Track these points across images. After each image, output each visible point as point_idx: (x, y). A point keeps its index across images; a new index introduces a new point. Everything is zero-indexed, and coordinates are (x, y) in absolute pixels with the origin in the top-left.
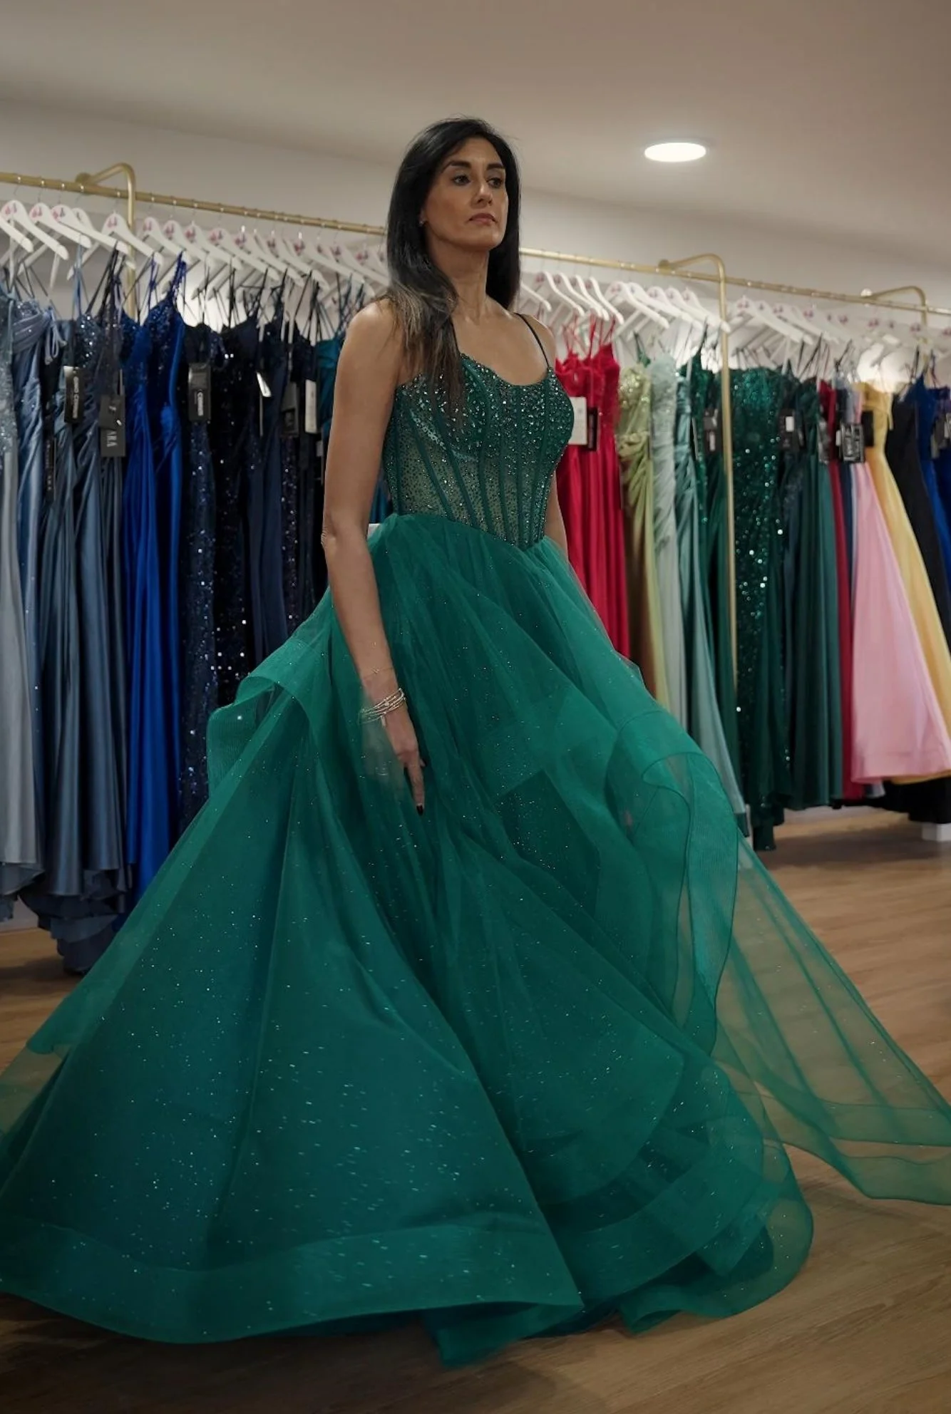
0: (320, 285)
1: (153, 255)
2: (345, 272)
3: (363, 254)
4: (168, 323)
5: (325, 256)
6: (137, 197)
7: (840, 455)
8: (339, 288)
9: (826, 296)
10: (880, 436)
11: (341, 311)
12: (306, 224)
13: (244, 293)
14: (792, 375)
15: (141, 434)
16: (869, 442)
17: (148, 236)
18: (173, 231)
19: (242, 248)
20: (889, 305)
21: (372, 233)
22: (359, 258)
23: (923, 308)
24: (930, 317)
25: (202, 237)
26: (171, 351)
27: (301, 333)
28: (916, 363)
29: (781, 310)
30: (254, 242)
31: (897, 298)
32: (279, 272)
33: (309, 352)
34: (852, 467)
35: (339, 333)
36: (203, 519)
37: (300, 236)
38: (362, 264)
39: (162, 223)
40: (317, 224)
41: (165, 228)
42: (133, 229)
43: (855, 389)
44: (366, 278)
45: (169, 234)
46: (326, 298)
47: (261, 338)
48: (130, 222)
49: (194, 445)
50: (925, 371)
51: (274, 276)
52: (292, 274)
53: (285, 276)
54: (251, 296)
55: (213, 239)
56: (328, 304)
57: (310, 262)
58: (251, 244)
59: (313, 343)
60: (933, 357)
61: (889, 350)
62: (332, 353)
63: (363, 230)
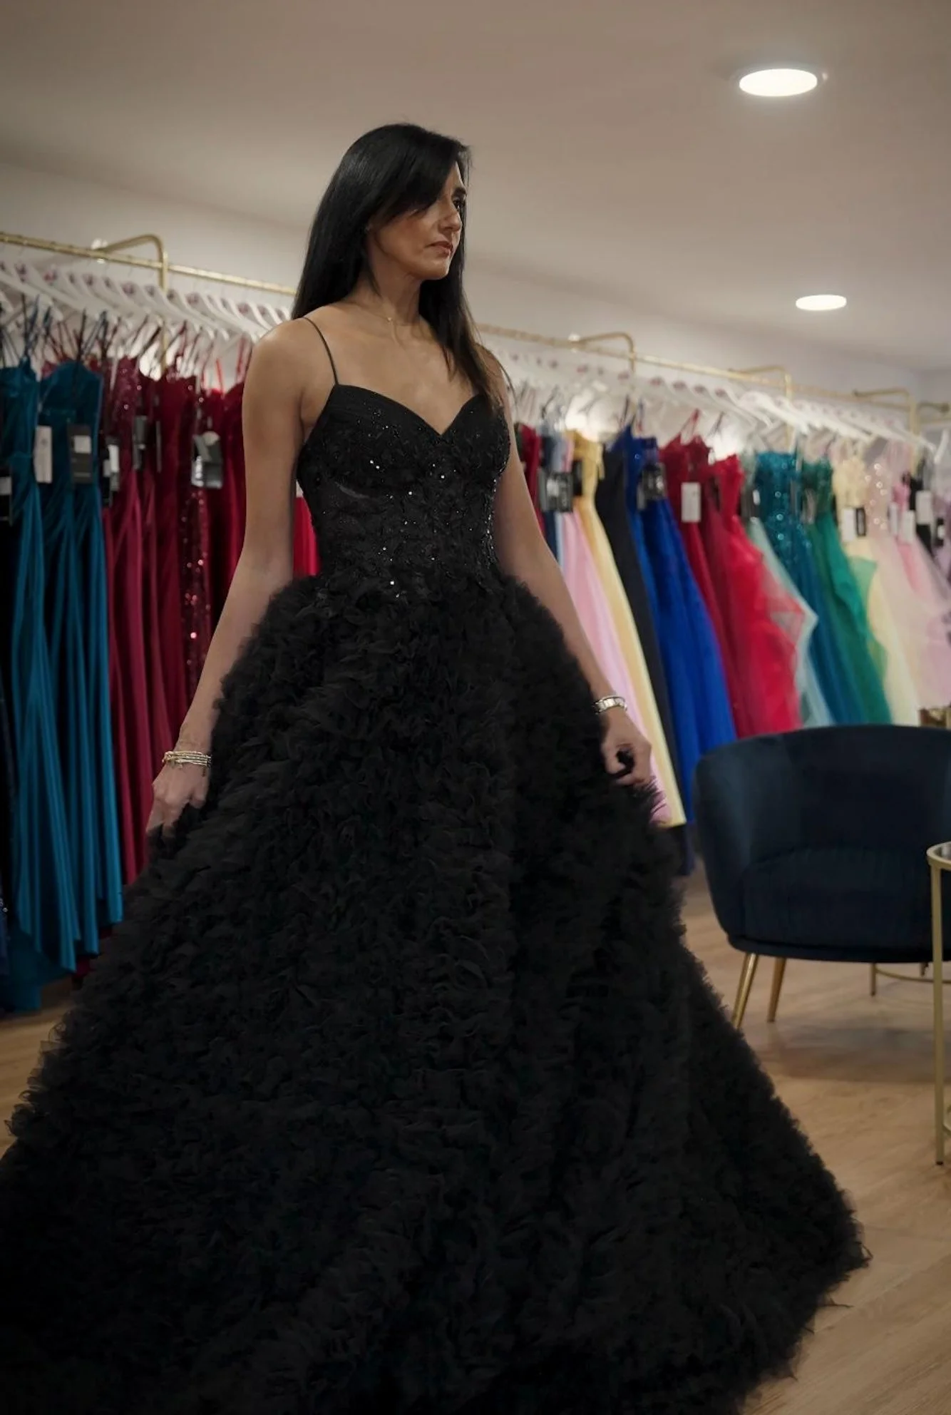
2: (30, 292)
3: (51, 274)
5: (9, 274)
8: (24, 310)
9: (536, 339)
10: (590, 486)
11: (26, 336)
16: (578, 490)
20: (599, 351)
21: (60, 251)
22: (47, 278)
23: (631, 356)
24: (639, 366)
28: (625, 411)
31: (606, 345)
34: (558, 516)
35: (25, 359)
38: (51, 285)
43: (564, 437)
44: (54, 300)
50: (632, 420)
60: (641, 406)
61: (597, 398)
62: (16, 381)
63: (49, 248)
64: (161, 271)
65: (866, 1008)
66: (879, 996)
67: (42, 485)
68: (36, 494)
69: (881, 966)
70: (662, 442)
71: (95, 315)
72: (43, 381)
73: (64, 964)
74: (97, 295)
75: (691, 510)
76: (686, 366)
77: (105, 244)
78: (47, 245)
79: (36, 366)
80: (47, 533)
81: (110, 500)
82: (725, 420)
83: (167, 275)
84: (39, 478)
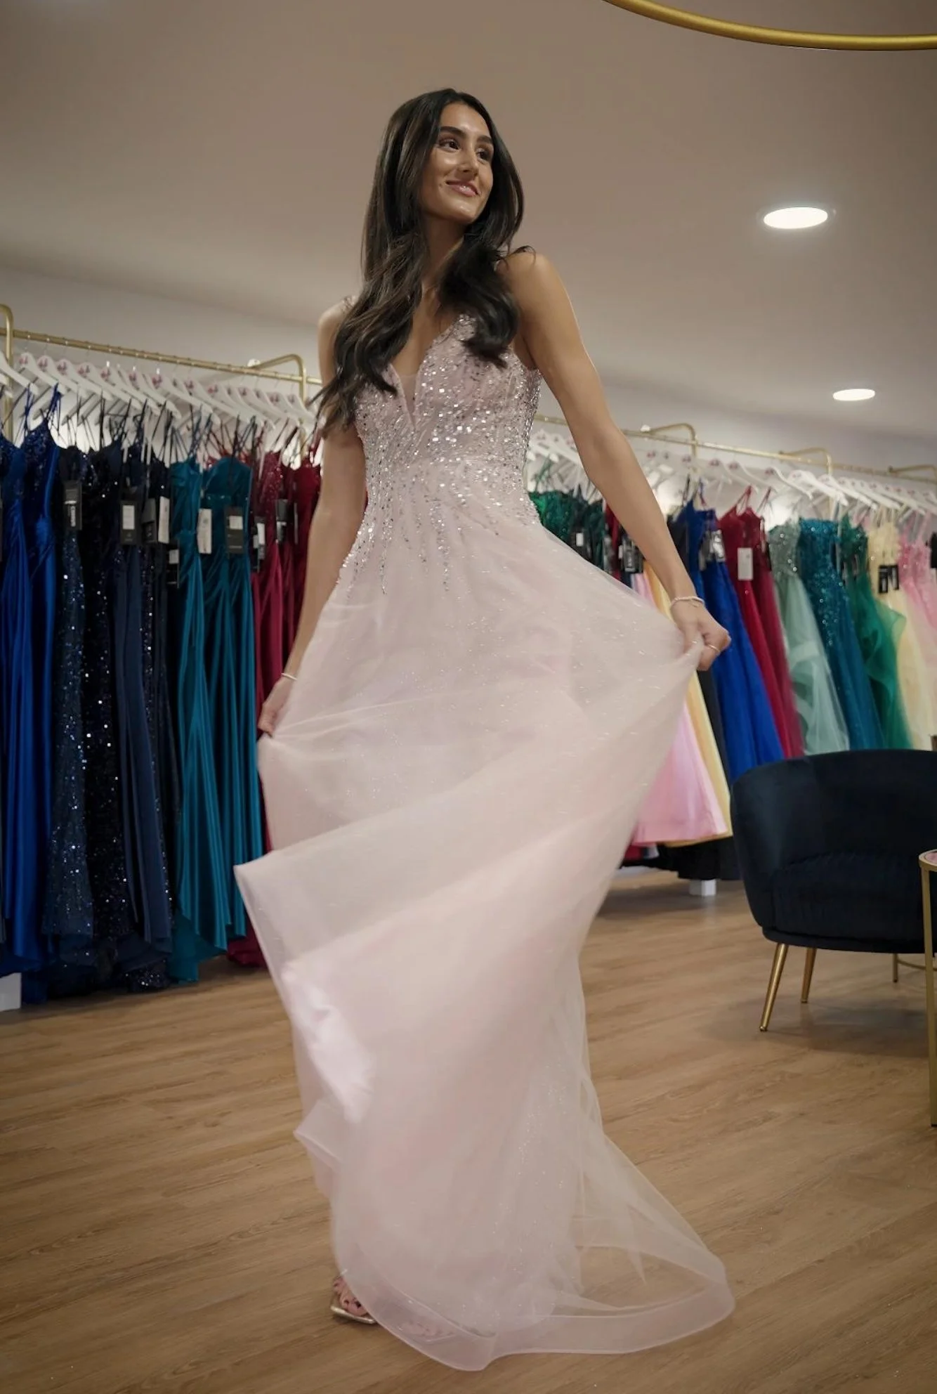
0: (174, 414)
1: (29, 385)
2: (196, 403)
3: (213, 388)
4: (44, 446)
5: (181, 390)
6: (15, 334)
7: (622, 568)
8: (192, 418)
11: (194, 436)
12: (163, 361)
13: (110, 421)
14: (582, 498)
17: (24, 369)
18: (46, 365)
19: (107, 380)
20: (665, 439)
21: (221, 370)
22: (210, 391)
23: (694, 442)
24: (700, 451)
25: (72, 370)
26: (46, 470)
27: (157, 456)
28: (687, 489)
30: (118, 376)
31: (671, 434)
32: (141, 403)
33: (163, 472)
34: (632, 577)
35: (191, 455)
36: (73, 618)
37: (158, 372)
38: (213, 397)
39: (36, 358)
40: (172, 361)
41: (39, 361)
42: (10, 362)
44: (215, 409)
45: (42, 366)
46: (182, 426)
47: (125, 459)
48: (8, 356)
49: (66, 552)
50: (694, 496)
51: (137, 406)
52: (151, 404)
53: (145, 406)
54: (116, 424)
55: (81, 372)
56: (184, 431)
57: (167, 395)
58: (114, 377)
59: (167, 465)
60: (701, 485)
61: (663, 477)
62: (184, 474)
63: (212, 367)
64: (301, 383)
65: (889, 993)
66: (900, 983)
67: (204, 556)
68: (199, 563)
69: (901, 956)
70: (720, 514)
71: (246, 420)
72: (205, 472)
73: (218, 945)
74: (250, 404)
75: (746, 570)
76: (739, 449)
77: (258, 363)
78: (210, 365)
79: (200, 460)
80: (206, 596)
81: (258, 567)
82: (772, 494)
83: (305, 385)
84: (201, 551)
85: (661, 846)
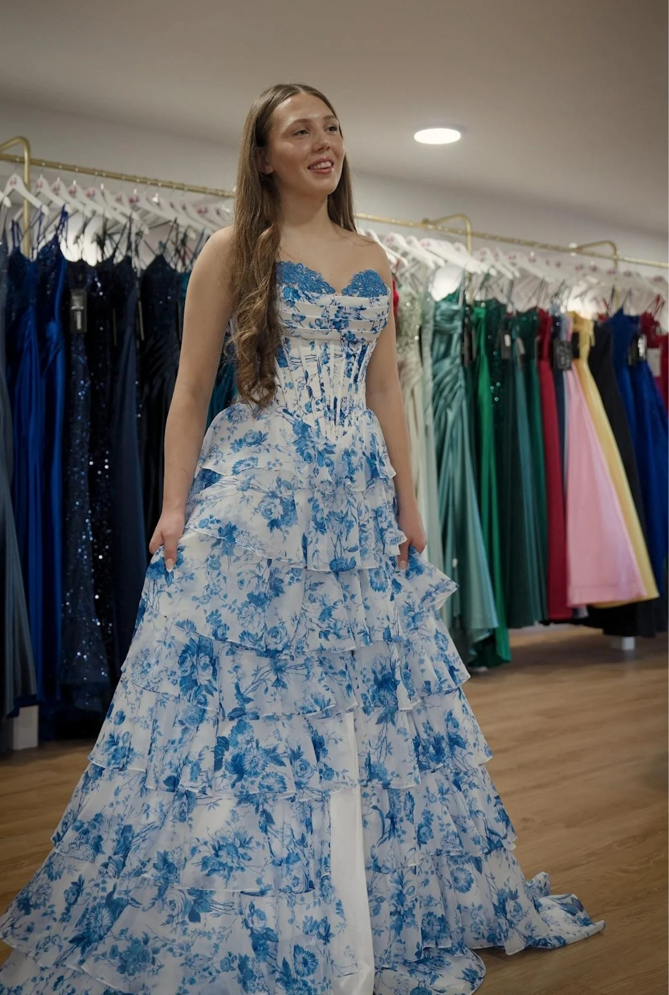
3: (203, 209)
4: (54, 258)
6: (32, 162)
7: (555, 365)
9: (545, 246)
10: (585, 350)
15: (30, 343)
16: (576, 355)
17: (39, 193)
18: (59, 189)
20: (593, 255)
21: (211, 193)
22: (200, 212)
23: (615, 257)
24: (621, 264)
25: (81, 194)
26: (56, 279)
29: (515, 257)
31: (597, 250)
34: (564, 373)
36: (80, 408)
38: (202, 217)
39: (50, 183)
40: (169, 186)
41: (53, 187)
42: (28, 187)
43: (566, 317)
45: (56, 191)
48: (26, 180)
49: (74, 351)
50: (624, 303)
55: (89, 195)
61: (590, 287)
63: (203, 191)
75: (655, 368)
85: (590, 607)
